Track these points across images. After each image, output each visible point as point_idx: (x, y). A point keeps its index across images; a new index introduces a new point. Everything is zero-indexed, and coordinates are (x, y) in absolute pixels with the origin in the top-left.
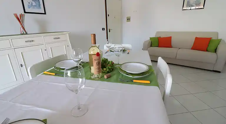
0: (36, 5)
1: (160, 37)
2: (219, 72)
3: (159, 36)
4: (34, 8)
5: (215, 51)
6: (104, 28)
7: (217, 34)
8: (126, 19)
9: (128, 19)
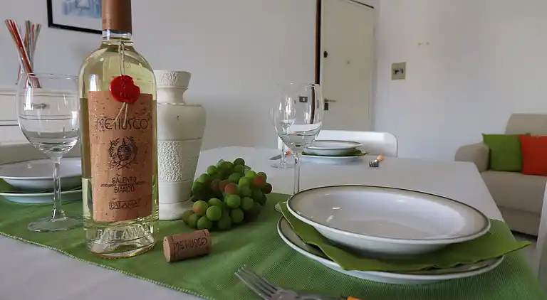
0: (88, 6)
1: (528, 135)
3: (523, 131)
4: (80, 14)
6: (306, 98)
8: (390, 72)
9: (396, 71)
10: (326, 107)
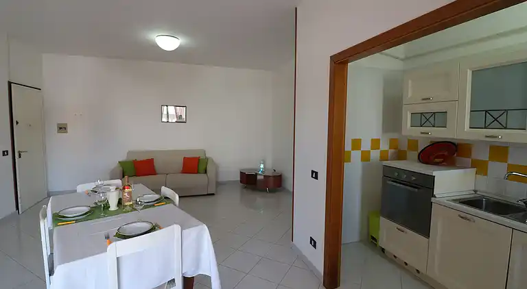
2: (213, 194)
5: (206, 172)
6: (7, 151)
7: (205, 152)
8: (56, 129)
9: (61, 129)
10: (20, 157)
